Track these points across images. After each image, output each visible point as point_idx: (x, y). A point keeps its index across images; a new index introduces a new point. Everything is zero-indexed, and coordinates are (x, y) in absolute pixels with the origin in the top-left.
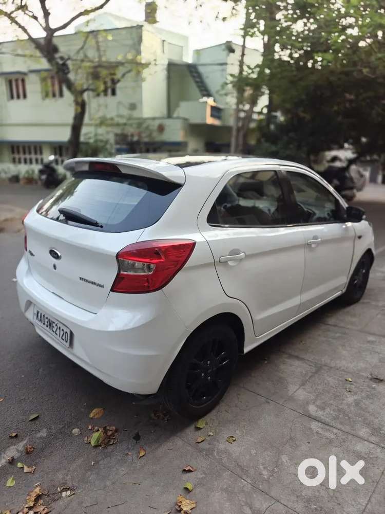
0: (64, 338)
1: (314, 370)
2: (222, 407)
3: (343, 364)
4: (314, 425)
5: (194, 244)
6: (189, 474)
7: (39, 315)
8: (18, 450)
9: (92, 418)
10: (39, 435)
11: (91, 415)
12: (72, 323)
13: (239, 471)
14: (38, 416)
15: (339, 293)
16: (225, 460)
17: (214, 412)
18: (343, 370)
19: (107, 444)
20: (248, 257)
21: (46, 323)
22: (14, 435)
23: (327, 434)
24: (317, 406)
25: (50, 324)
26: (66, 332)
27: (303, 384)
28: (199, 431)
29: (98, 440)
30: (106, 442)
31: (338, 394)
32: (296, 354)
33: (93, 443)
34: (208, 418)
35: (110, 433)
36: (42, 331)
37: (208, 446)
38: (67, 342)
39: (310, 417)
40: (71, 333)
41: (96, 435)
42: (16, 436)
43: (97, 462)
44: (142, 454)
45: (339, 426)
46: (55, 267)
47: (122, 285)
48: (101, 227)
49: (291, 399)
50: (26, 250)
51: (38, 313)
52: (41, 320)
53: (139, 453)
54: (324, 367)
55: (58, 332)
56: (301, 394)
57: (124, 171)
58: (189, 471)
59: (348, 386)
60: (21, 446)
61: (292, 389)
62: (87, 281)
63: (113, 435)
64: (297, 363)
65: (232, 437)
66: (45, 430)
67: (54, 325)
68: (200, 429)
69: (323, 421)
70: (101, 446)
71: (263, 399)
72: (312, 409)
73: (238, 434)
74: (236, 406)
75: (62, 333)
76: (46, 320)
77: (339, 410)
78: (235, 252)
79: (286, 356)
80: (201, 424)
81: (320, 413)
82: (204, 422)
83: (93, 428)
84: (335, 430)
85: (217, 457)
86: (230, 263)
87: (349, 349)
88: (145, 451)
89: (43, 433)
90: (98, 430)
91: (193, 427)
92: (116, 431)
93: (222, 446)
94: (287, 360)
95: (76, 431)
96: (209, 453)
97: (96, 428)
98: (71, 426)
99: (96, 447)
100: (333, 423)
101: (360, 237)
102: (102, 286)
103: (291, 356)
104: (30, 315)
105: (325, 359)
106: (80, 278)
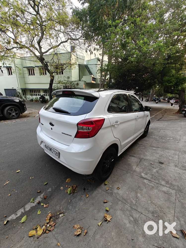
0: (56, 154)
1: (139, 160)
2: (112, 175)
3: (148, 158)
4: (145, 181)
5: (104, 119)
6: (106, 204)
7: (46, 146)
8: (41, 198)
9: (67, 182)
10: (48, 191)
11: (67, 181)
12: (60, 149)
13: (124, 201)
14: (47, 183)
15: (142, 134)
16: (118, 197)
17: (110, 178)
18: (149, 160)
19: (74, 193)
20: (121, 123)
21: (49, 149)
22: (39, 191)
23: (151, 184)
24: (144, 174)
25: (50, 149)
26: (57, 153)
27: (137, 166)
28: (106, 186)
29: (70, 191)
30: (73, 192)
31: (150, 169)
32: (132, 155)
33: (69, 193)
34: (108, 180)
35: (74, 188)
36: (47, 151)
37: (111, 192)
38: (57, 156)
39: (143, 178)
40: (59, 153)
41: (69, 189)
42: (40, 192)
43: (71, 201)
44: (87, 196)
45: (154, 181)
46: (52, 129)
47: (79, 135)
48: (70, 114)
49: (135, 171)
50: (40, 123)
51: (45, 145)
52: (47, 148)
53: (86, 196)
54: (142, 159)
55: (54, 152)
56: (138, 169)
57: (76, 94)
58: (106, 202)
59: (152, 166)
60: (42, 195)
61: (134, 167)
62: (65, 134)
63: (75, 189)
64: (133, 158)
65: (119, 187)
66: (50, 188)
67: (52, 150)
68: (107, 184)
69: (148, 179)
70: (71, 193)
71: (125, 172)
72: (143, 175)
73: (120, 186)
74: (117, 175)
75: (55, 153)
76: (49, 148)
77: (152, 175)
78: (117, 122)
79: (129, 156)
80: (106, 183)
81: (146, 176)
82: (107, 182)
83: (68, 186)
84: (153, 182)
85: (115, 196)
86: (115, 126)
87: (148, 152)
88: (88, 195)
89: (50, 190)
90: (70, 187)
91: (103, 184)
92: (76, 187)
93: (116, 191)
94: (130, 157)
95: (62, 188)
96: (112, 194)
97: (69, 186)
98: (59, 186)
99: (70, 194)
100: (151, 180)
101: (148, 116)
102: (71, 136)
103: (130, 156)
104: (42, 146)
105: (142, 156)
106: (62, 133)
